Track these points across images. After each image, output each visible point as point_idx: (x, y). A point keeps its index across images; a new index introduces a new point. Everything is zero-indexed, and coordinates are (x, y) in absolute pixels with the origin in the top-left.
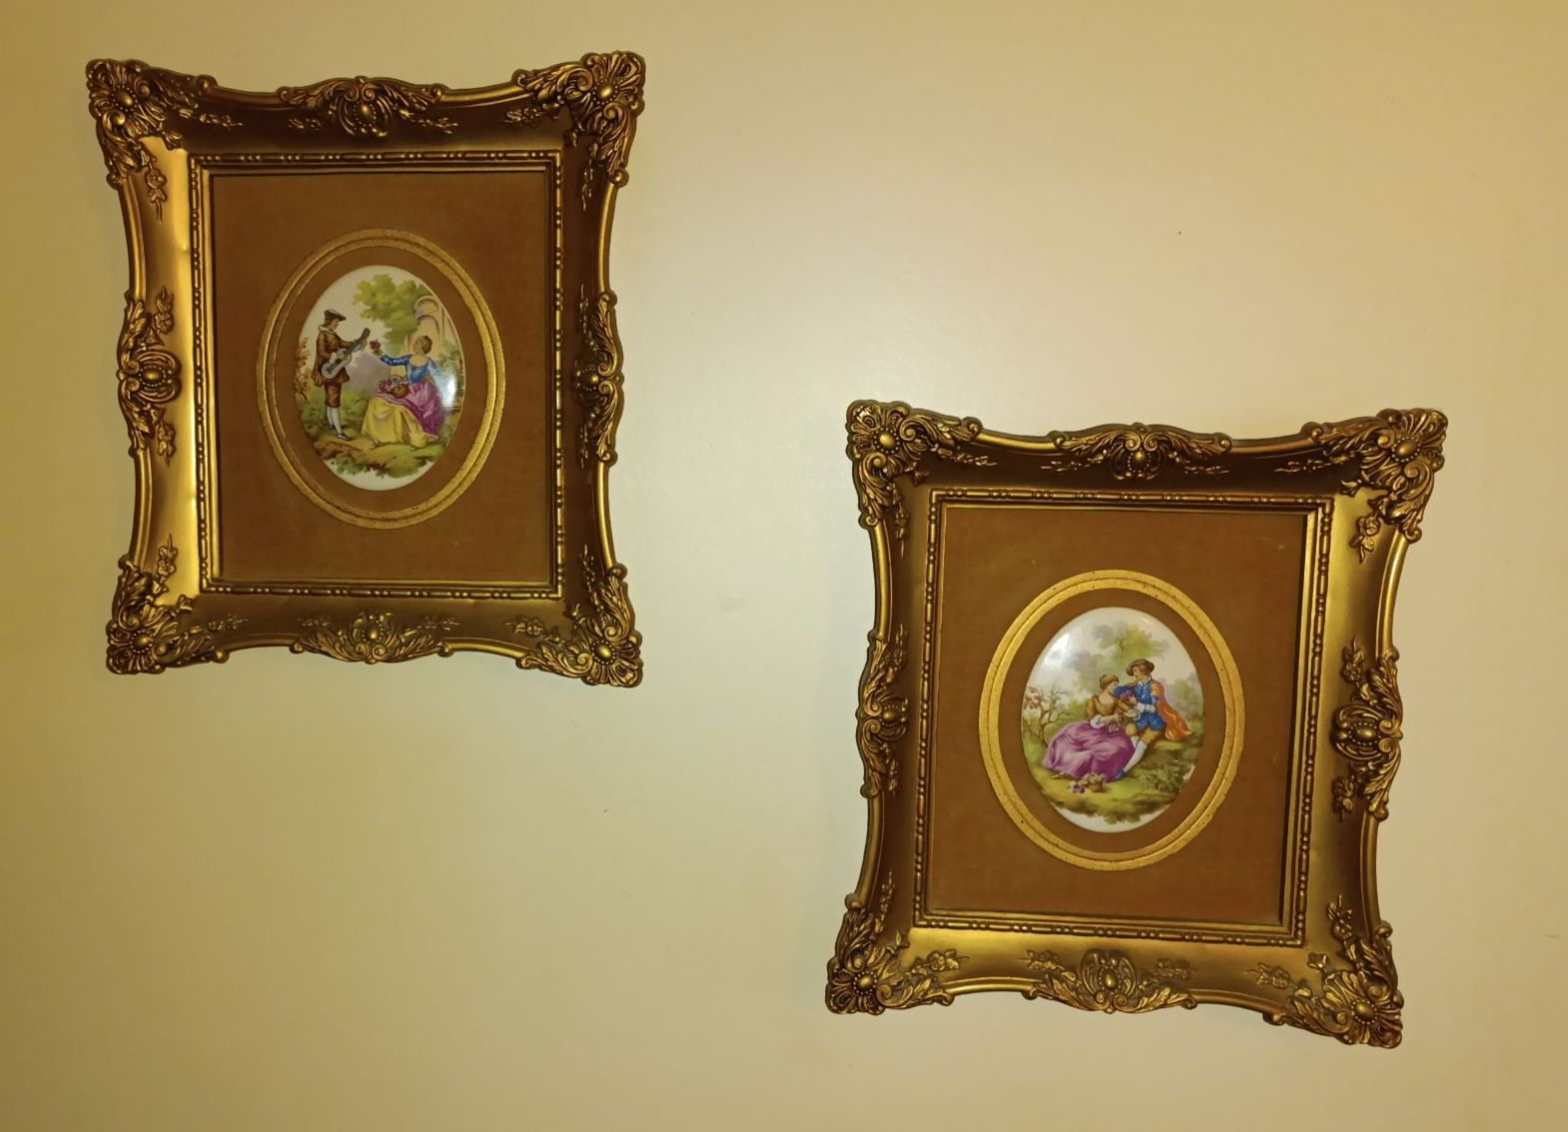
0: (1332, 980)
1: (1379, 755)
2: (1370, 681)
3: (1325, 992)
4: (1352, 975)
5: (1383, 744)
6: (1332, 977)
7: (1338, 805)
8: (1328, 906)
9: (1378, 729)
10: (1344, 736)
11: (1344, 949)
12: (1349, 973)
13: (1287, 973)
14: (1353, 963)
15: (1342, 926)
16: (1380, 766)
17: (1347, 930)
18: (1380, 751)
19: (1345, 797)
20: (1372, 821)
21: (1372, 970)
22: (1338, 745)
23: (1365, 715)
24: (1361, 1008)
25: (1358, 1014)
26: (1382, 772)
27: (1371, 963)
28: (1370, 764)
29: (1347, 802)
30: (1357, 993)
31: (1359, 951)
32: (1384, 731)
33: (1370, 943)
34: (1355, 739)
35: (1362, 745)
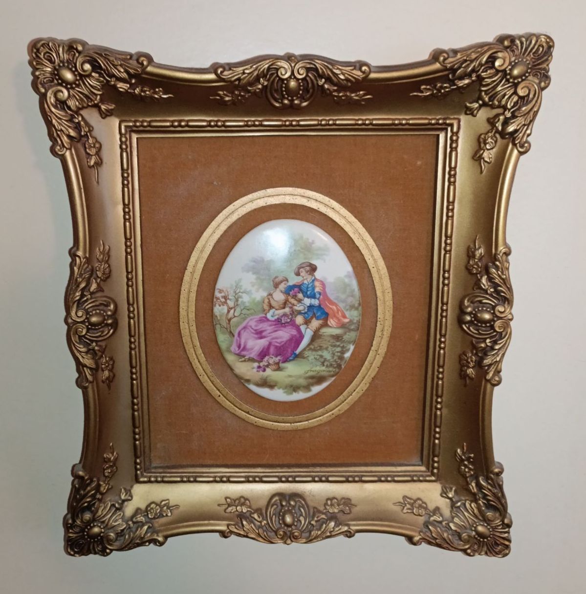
0: (459, 507)
1: (495, 333)
2: (488, 273)
3: (453, 518)
4: (473, 505)
5: (498, 324)
6: (459, 504)
7: (463, 373)
8: (456, 451)
9: (494, 313)
10: (468, 318)
11: (468, 484)
12: (472, 502)
13: (425, 503)
14: (474, 494)
15: (466, 466)
16: (495, 343)
17: (470, 469)
18: (495, 331)
19: (469, 367)
20: (489, 386)
21: (488, 501)
22: (464, 326)
23: (484, 301)
24: (480, 529)
25: (478, 533)
26: (497, 347)
27: (487, 495)
28: (488, 341)
29: (470, 371)
30: (476, 517)
31: (478, 485)
32: (498, 314)
33: (487, 478)
34: (477, 321)
35: (481, 326)
